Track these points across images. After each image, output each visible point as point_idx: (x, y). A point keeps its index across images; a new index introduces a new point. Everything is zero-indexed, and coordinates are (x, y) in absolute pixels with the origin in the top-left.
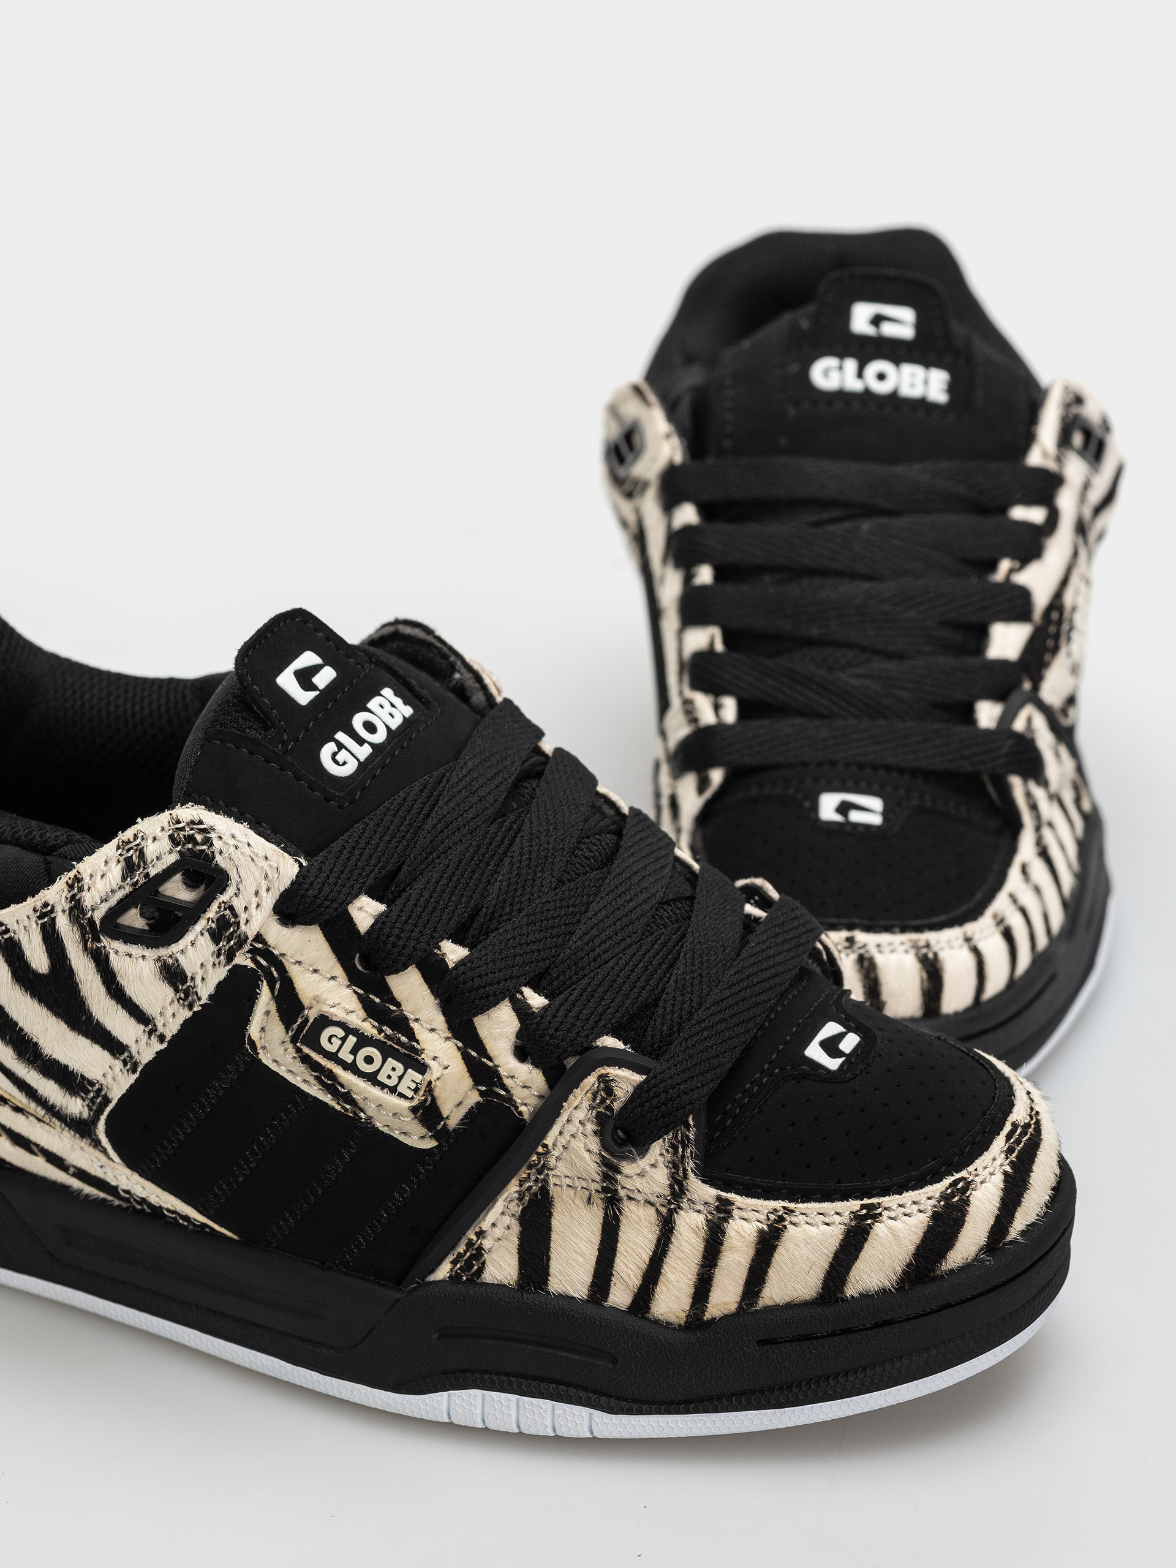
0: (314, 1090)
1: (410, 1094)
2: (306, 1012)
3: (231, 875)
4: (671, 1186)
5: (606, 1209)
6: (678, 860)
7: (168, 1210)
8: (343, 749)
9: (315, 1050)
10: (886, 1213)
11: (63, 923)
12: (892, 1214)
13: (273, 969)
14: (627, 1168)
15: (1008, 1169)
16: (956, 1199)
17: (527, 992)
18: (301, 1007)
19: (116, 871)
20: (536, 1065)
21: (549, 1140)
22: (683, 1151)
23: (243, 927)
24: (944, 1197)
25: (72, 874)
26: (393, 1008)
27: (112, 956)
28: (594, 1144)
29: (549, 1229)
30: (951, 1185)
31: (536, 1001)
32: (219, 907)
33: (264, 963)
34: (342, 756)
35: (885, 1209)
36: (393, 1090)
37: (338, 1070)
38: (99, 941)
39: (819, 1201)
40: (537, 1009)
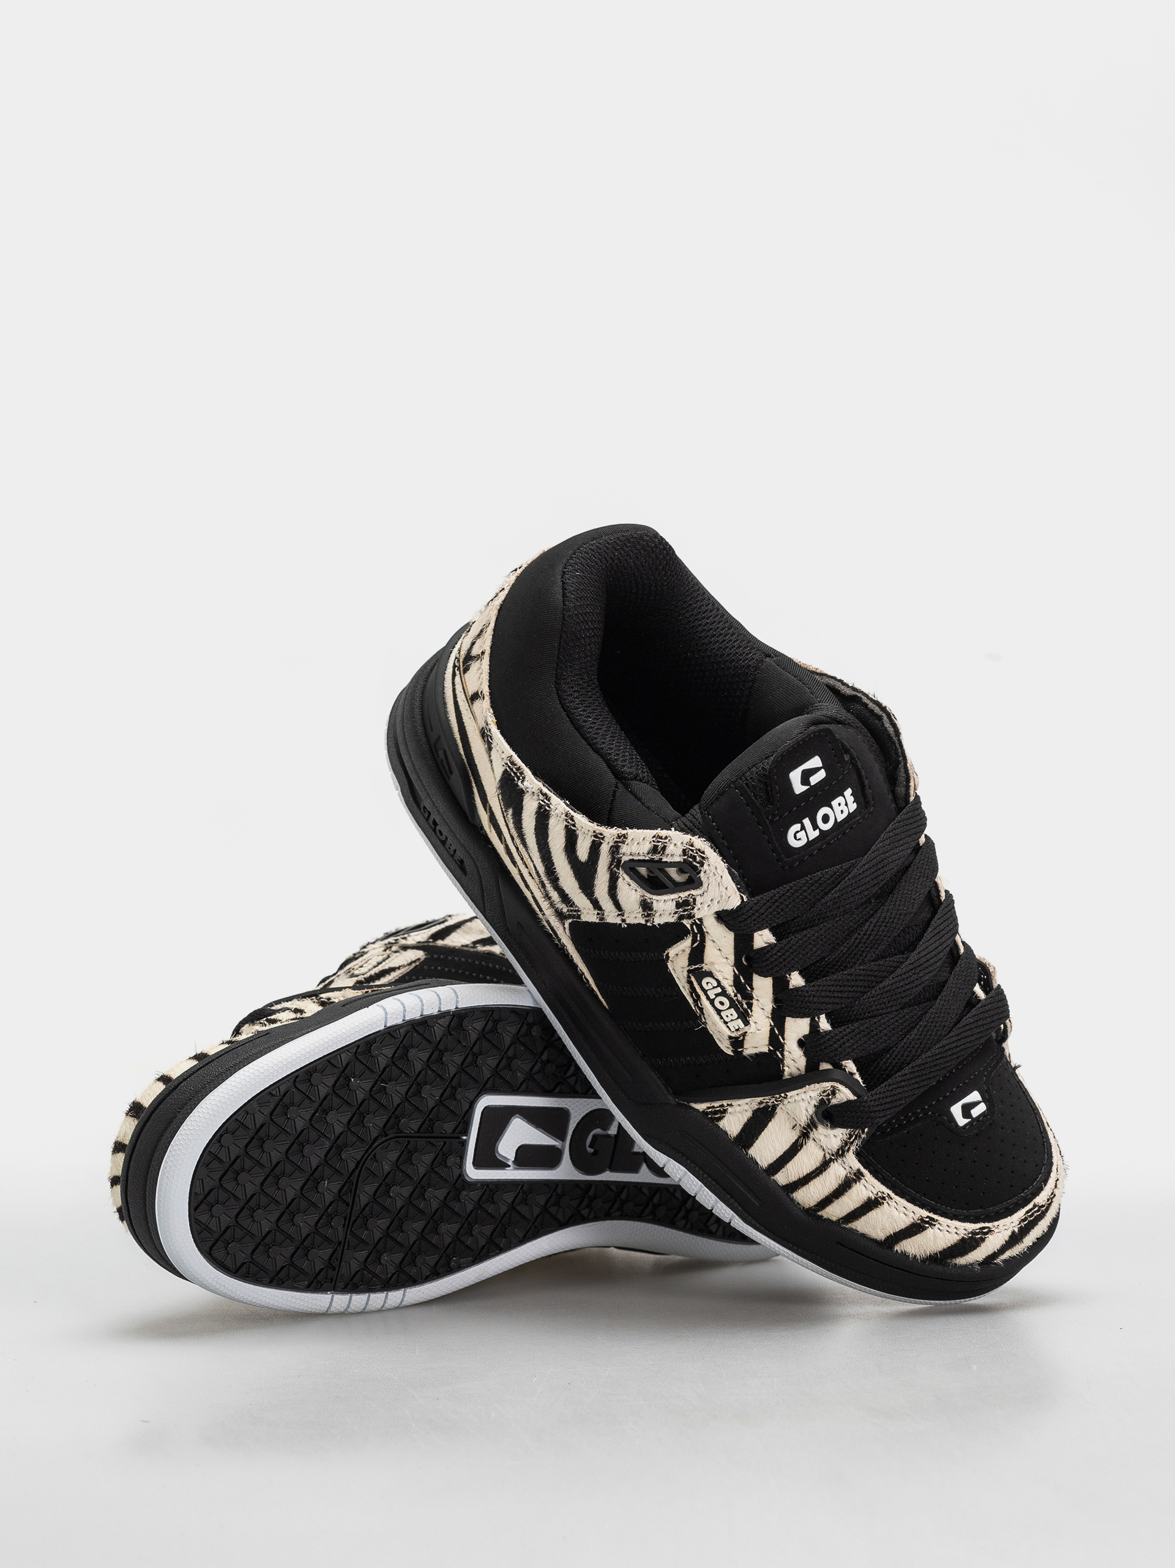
0: (686, 992)
1: (733, 1030)
2: (704, 965)
3: (704, 885)
4: (838, 1150)
5: (800, 1137)
6: (955, 942)
7: (580, 970)
8: (803, 831)
9: (697, 981)
10: (938, 1226)
11: (605, 849)
12: (941, 1228)
13: (699, 935)
14: (821, 1128)
15: (1016, 1230)
16: (979, 1236)
17: (823, 1017)
18: (703, 962)
19: (646, 847)
20: (806, 1054)
21: (789, 1094)
22: (854, 1140)
23: (695, 909)
24: (974, 1233)
25: (624, 832)
26: (748, 988)
27: (620, 880)
28: (811, 1110)
29: (765, 1126)
30: (980, 1228)
31: (824, 1024)
32: (689, 895)
33: (696, 931)
34: (801, 835)
35: (939, 1223)
36: (726, 1023)
37: (703, 997)
38: (618, 869)
39: (908, 1201)
40: (822, 1030)
